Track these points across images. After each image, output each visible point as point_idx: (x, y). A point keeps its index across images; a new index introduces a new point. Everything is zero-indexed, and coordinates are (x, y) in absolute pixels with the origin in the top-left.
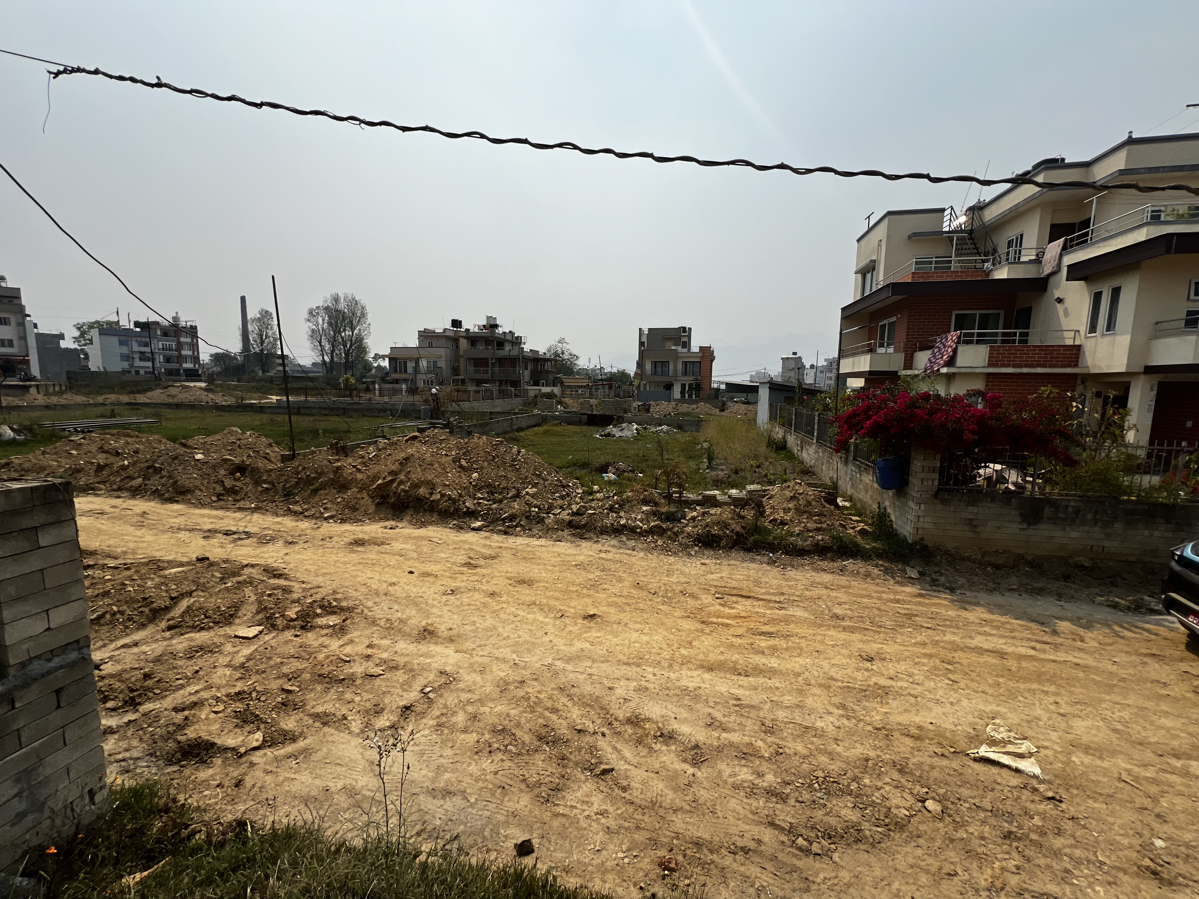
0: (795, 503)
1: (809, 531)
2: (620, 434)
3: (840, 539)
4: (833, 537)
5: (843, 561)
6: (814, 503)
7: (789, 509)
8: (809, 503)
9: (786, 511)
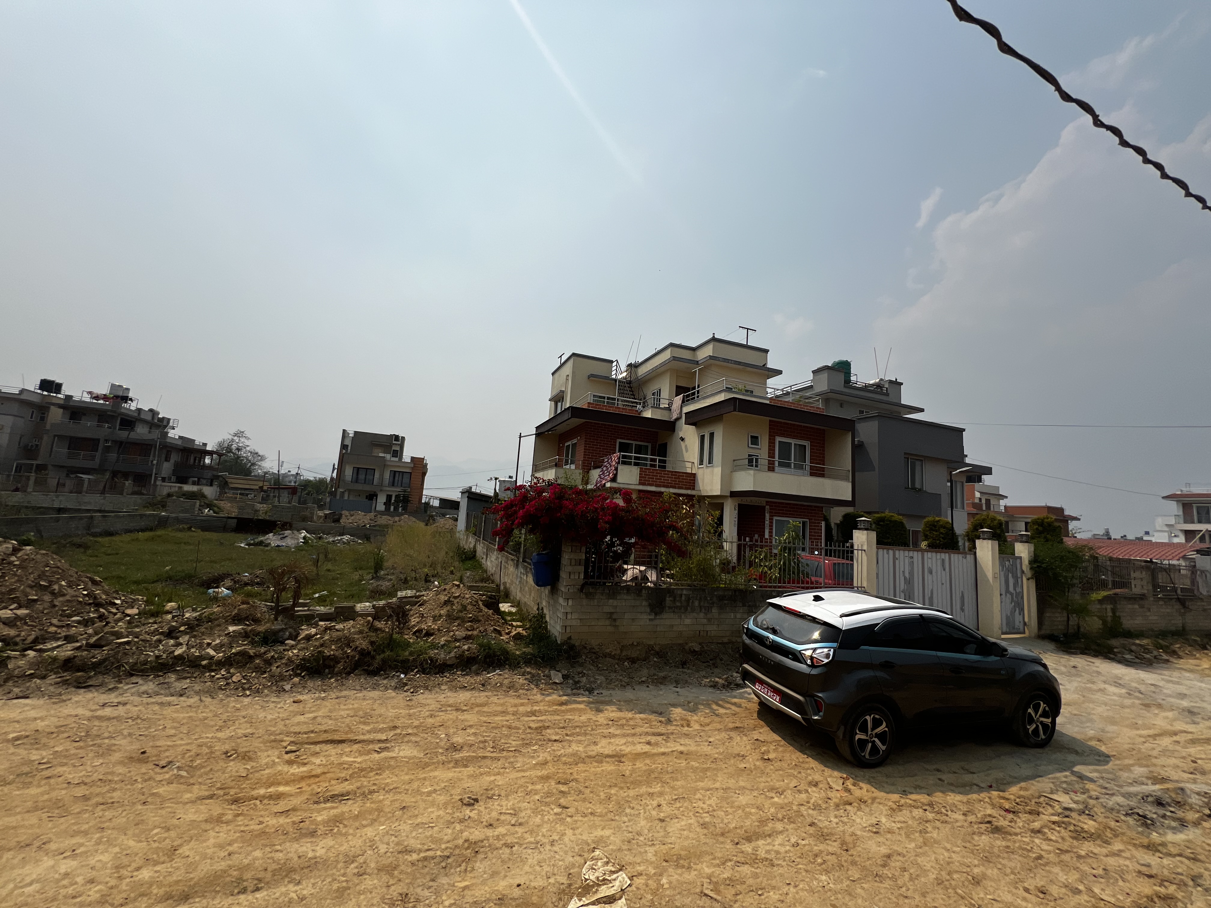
0: (449, 608)
1: (457, 640)
2: (279, 543)
3: (488, 646)
4: (481, 645)
5: (488, 673)
6: (469, 607)
7: (440, 616)
8: (464, 608)
9: (435, 618)
